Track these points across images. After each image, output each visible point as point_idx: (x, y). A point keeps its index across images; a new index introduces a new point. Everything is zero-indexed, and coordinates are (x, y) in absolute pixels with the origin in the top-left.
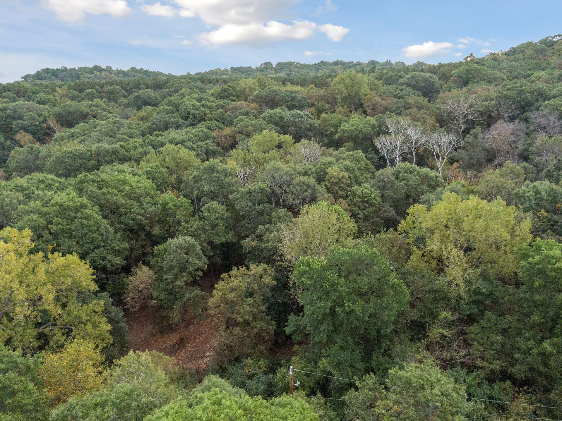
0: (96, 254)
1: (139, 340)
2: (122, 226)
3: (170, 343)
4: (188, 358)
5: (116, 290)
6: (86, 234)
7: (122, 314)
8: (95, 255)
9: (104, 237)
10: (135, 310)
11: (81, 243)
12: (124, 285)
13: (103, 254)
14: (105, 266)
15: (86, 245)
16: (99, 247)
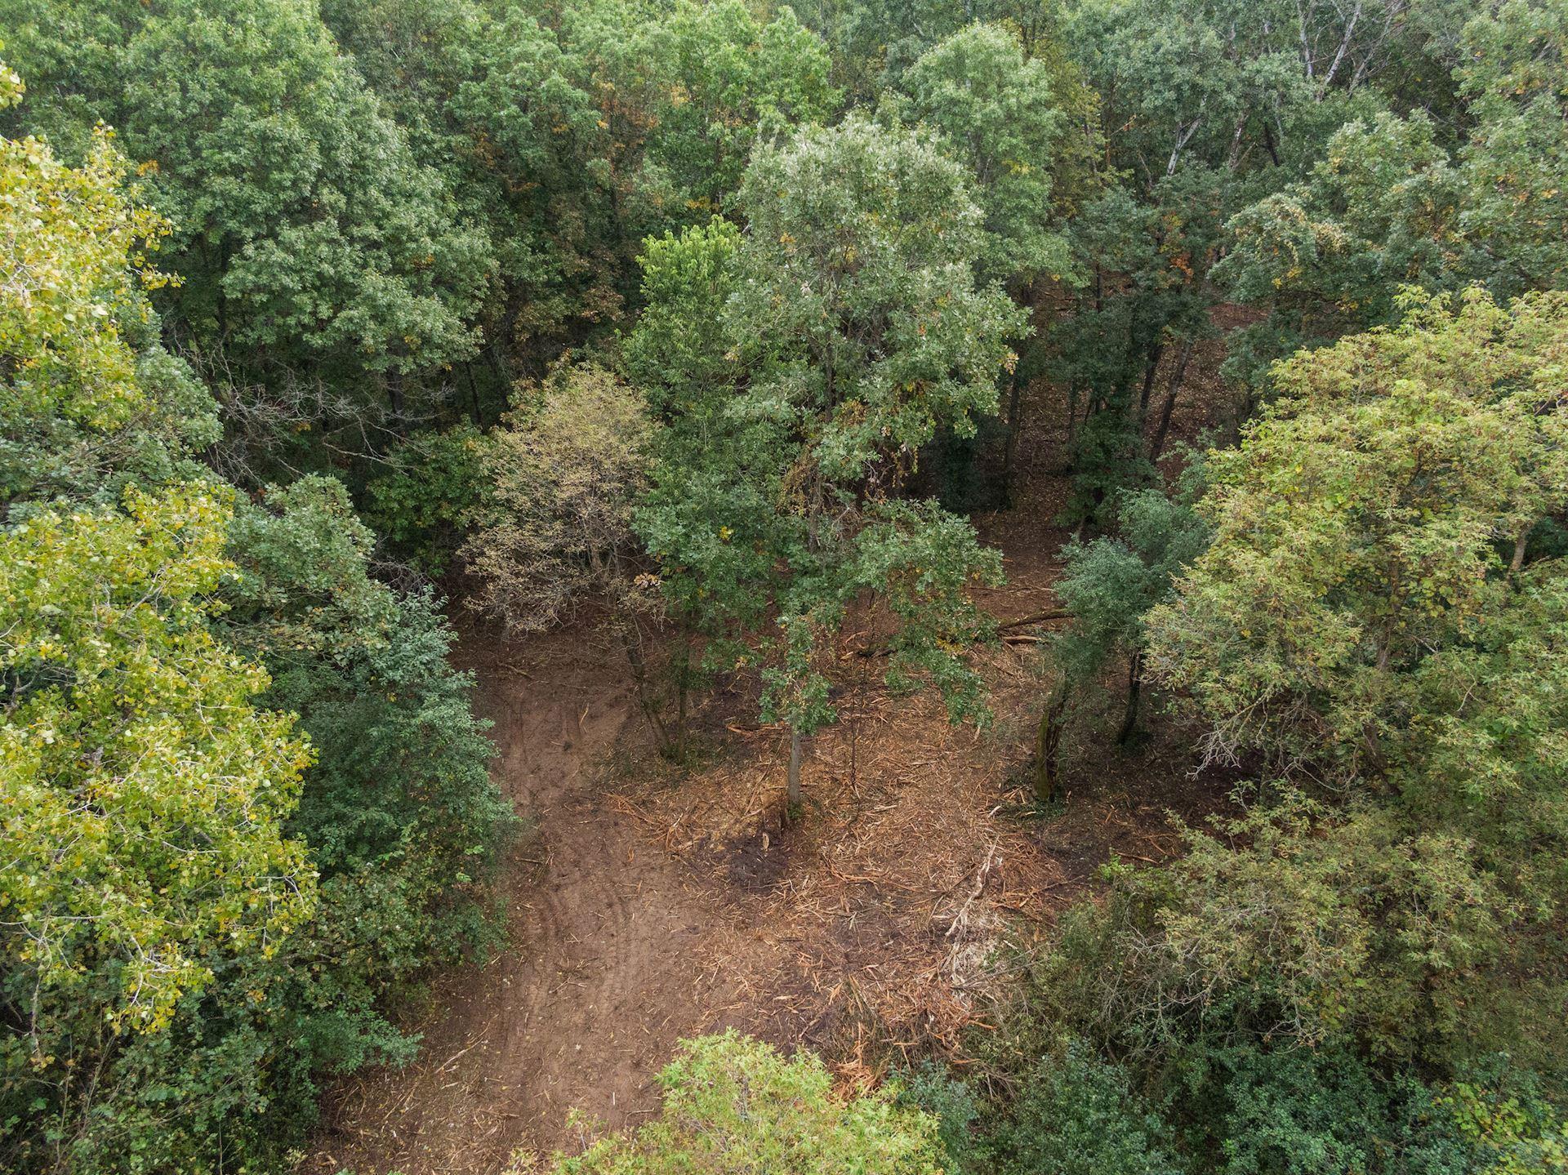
0: (289, 249)
1: (553, 793)
2: (457, 139)
3: (725, 825)
4: (846, 937)
5: (427, 510)
6: (218, 109)
7: (439, 639)
8: (279, 255)
9: (344, 157)
10: (534, 624)
11: (187, 170)
12: (466, 479)
13: (335, 261)
14: (353, 340)
15: (217, 183)
16: (305, 211)
